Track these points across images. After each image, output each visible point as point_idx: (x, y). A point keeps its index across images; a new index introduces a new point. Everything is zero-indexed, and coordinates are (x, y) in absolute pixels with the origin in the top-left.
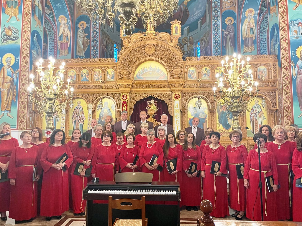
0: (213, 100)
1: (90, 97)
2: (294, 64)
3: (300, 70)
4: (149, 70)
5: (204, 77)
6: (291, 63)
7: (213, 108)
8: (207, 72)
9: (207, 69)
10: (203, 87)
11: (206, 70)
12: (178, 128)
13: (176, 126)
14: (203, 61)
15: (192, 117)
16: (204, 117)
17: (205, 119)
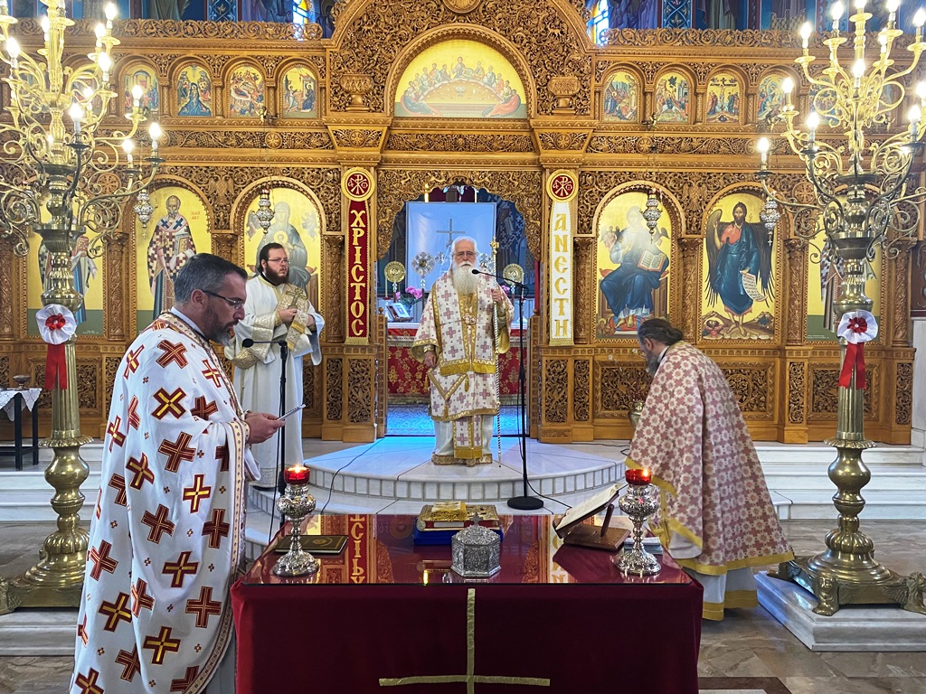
0: (695, 200)
1: (217, 180)
4: (452, 77)
7: (693, 233)
8: (676, 94)
9: (678, 81)
10: (663, 151)
11: (674, 84)
12: (561, 307)
13: (556, 300)
14: (665, 48)
15: (615, 267)
16: (658, 268)
17: (659, 274)
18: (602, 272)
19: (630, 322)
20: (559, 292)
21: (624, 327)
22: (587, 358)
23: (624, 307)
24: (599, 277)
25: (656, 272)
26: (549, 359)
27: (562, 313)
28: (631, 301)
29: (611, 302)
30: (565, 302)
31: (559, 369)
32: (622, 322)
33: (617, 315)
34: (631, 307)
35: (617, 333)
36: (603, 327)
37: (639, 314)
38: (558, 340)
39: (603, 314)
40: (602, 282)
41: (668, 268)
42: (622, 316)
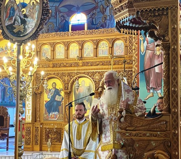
0: (66, 80)
2: (143, 38)
3: (149, 45)
4: (4, 49)
5: (59, 55)
6: (140, 37)
7: (66, 90)
10: (57, 67)
12: (29, 112)
13: (27, 110)
14: (55, 38)
15: (49, 100)
16: (61, 100)
17: (61, 102)
18: (46, 101)
19: (53, 116)
20: (28, 107)
21: (51, 118)
22: (38, 126)
23: (51, 112)
24: (45, 103)
25: (60, 101)
26: (26, 126)
27: (29, 113)
28: (53, 110)
29: (48, 110)
30: (30, 110)
31: (28, 130)
32: (51, 116)
33: (49, 114)
34: (53, 111)
35: (49, 119)
36: (46, 117)
37: (55, 114)
38: (27, 121)
39: (46, 114)
40: (45, 104)
41: (63, 100)
42: (51, 114)
